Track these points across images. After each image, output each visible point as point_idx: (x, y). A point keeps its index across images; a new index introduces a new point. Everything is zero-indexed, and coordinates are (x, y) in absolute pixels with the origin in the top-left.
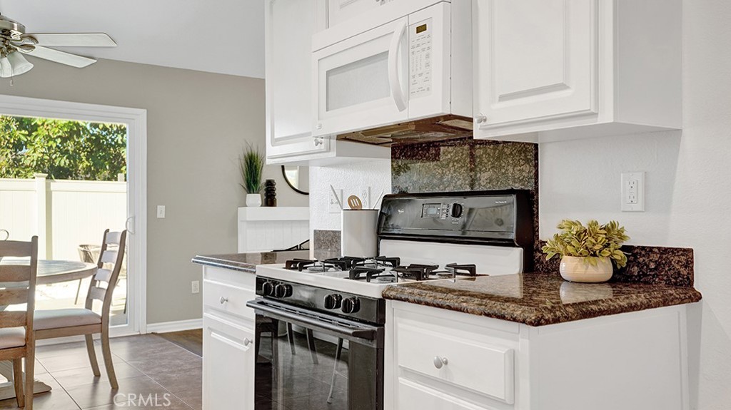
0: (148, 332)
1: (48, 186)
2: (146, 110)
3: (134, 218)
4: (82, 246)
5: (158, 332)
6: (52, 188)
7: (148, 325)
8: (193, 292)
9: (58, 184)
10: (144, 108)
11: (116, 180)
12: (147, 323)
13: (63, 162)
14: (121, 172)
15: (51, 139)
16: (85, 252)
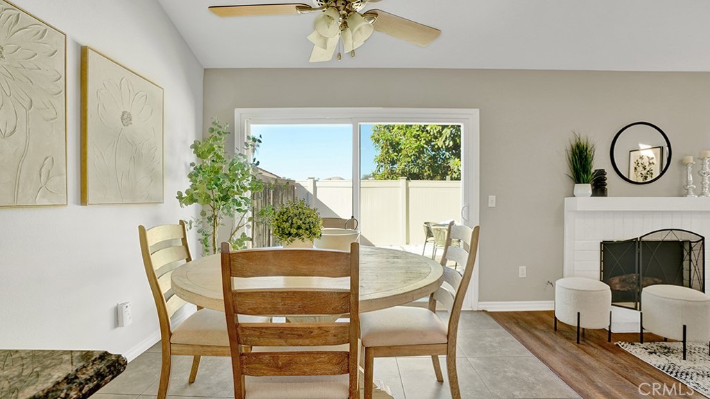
0: (479, 309)
1: (407, 184)
2: (478, 110)
3: (468, 207)
4: (425, 223)
5: (489, 310)
6: (409, 186)
7: (480, 303)
8: (520, 276)
9: (413, 183)
10: (477, 108)
11: (445, 180)
12: (479, 301)
13: (416, 170)
14: (448, 175)
15: (409, 156)
16: (428, 228)
